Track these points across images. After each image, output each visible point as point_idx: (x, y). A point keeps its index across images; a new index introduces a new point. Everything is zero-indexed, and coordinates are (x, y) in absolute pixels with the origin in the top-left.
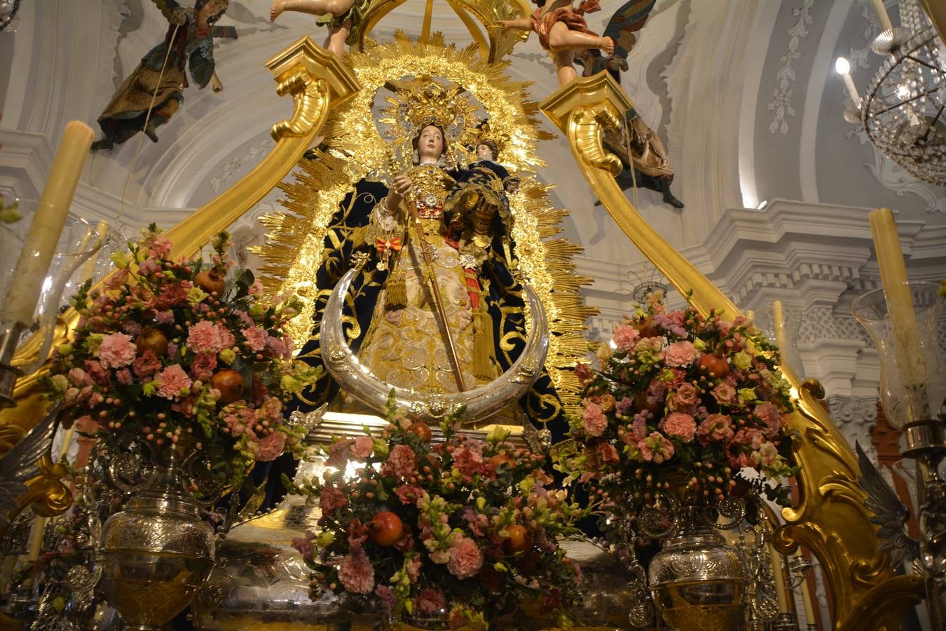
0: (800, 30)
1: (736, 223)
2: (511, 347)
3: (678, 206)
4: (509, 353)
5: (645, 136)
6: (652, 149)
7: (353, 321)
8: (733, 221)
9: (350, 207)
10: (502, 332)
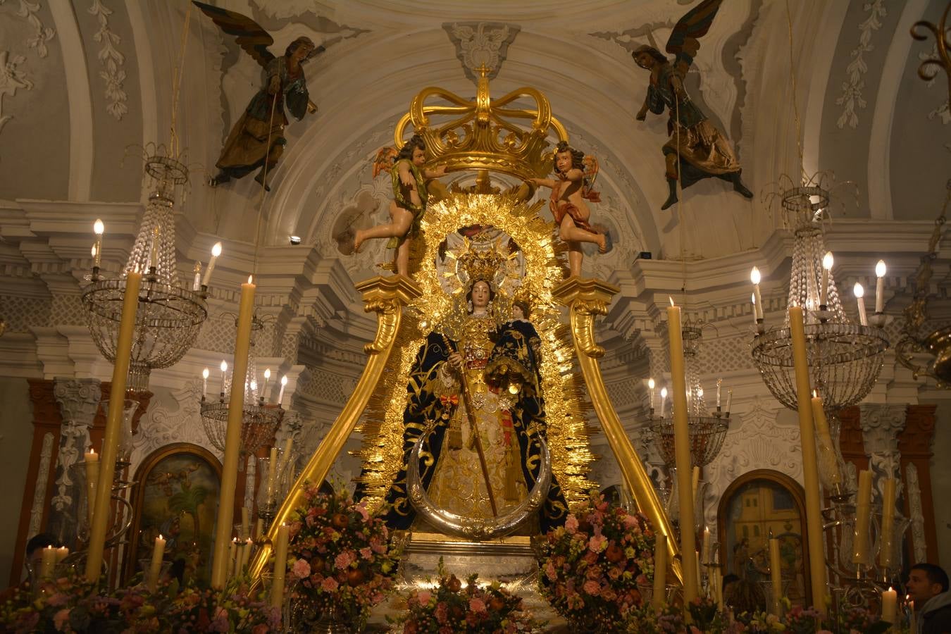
0: (873, 23)
1: (785, 241)
2: (533, 467)
3: (748, 195)
4: (533, 471)
5: (711, 139)
6: (717, 149)
7: (428, 455)
8: (783, 239)
9: (424, 358)
10: (528, 454)
